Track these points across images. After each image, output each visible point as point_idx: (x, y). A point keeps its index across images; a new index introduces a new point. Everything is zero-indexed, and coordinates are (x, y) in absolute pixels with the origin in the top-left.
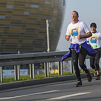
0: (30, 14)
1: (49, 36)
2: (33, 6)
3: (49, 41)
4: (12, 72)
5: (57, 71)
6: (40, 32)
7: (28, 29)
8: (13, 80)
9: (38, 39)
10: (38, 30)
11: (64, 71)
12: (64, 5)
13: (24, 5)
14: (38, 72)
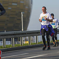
0: (12, 8)
1: (23, 21)
2: (13, 4)
3: (23, 24)
4: (1, 43)
5: (28, 42)
6: (18, 19)
7: (10, 17)
8: (2, 47)
9: (16, 24)
10: (16, 18)
11: (31, 42)
12: (32, 3)
13: (8, 4)
14: (16, 43)
